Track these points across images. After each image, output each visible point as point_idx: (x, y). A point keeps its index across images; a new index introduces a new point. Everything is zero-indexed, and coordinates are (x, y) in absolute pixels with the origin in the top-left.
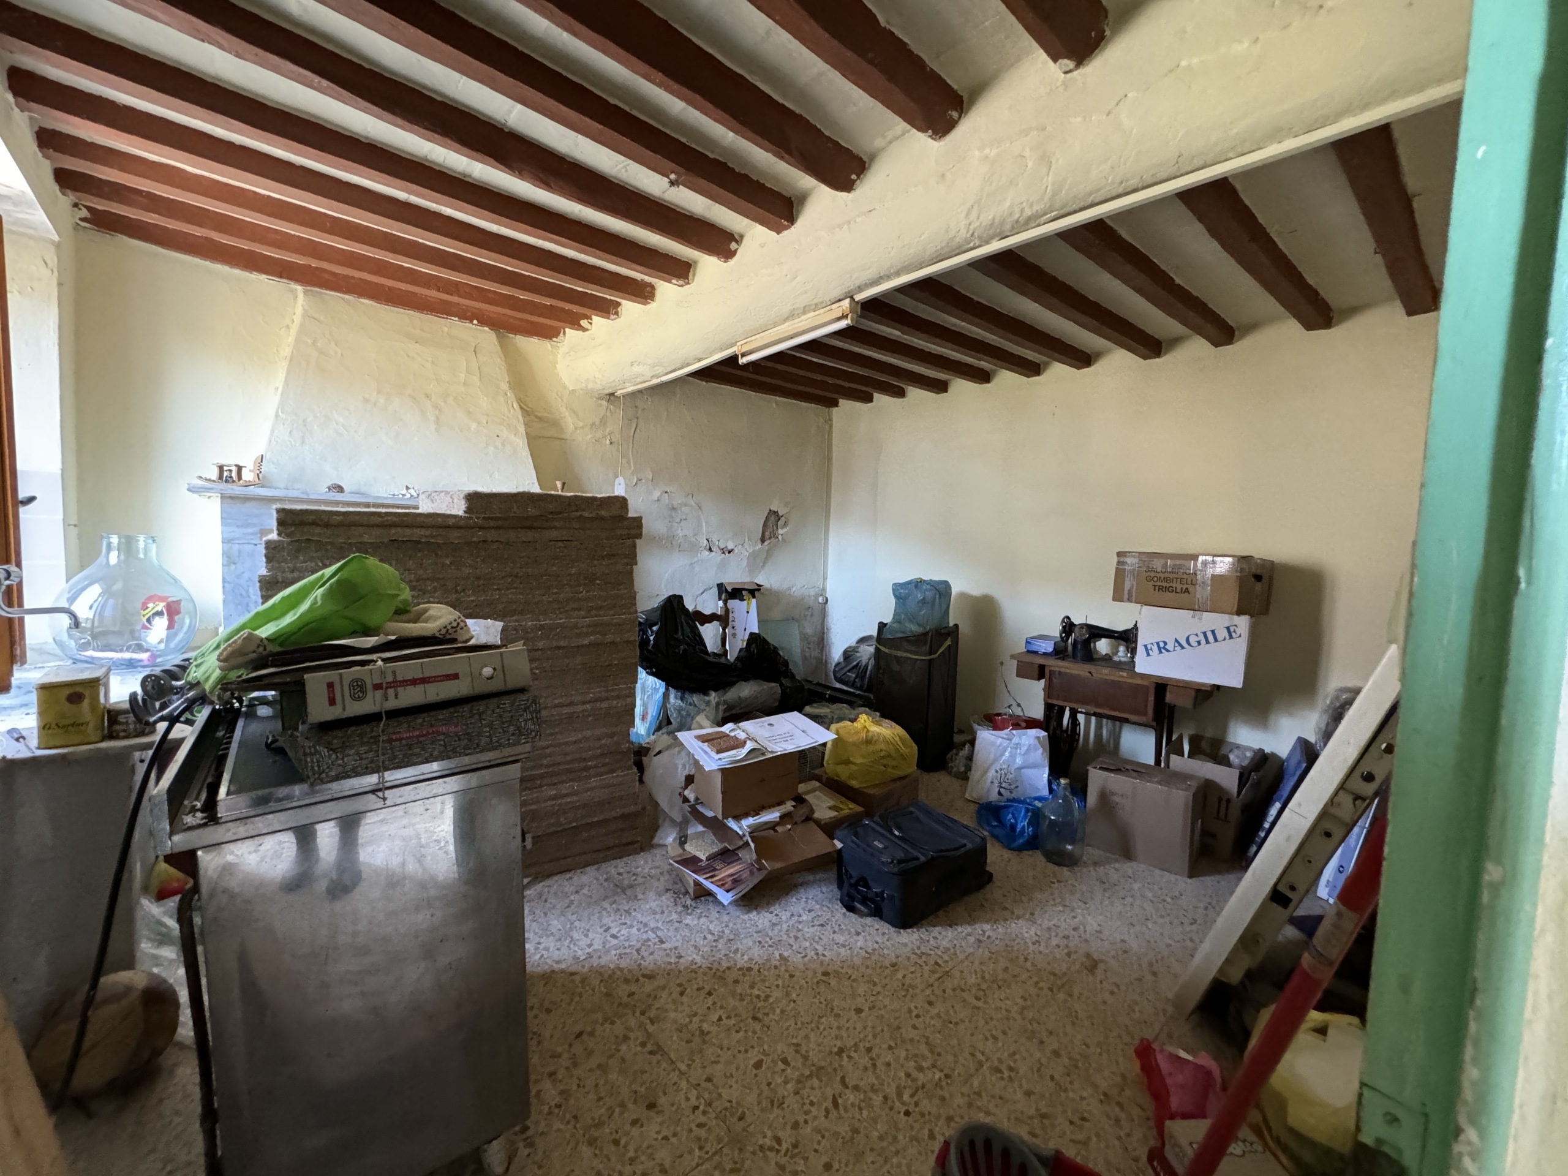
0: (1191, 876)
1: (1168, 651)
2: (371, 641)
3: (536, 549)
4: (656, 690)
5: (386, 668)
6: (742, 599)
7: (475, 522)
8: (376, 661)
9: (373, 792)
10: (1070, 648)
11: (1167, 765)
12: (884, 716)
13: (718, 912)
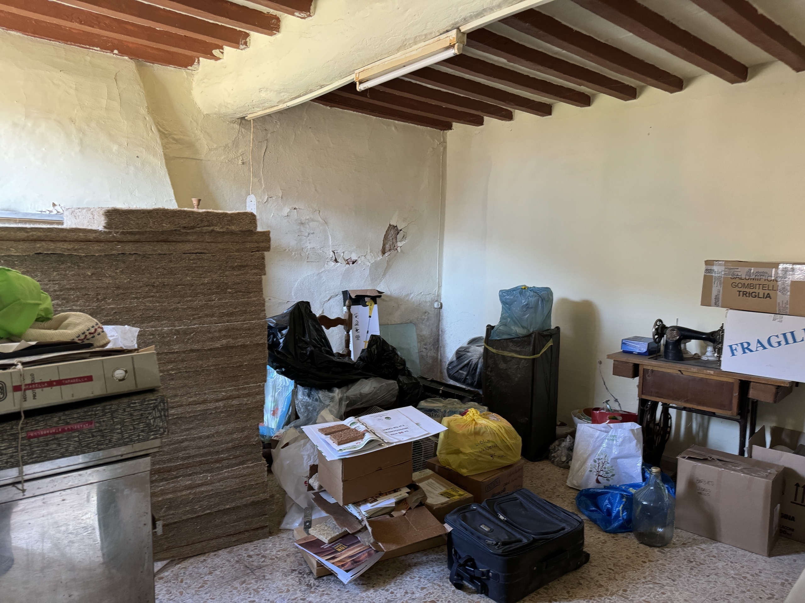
0: (770, 555)
1: (751, 351)
2: (13, 347)
3: (171, 261)
4: (285, 387)
5: (24, 370)
6: (365, 305)
7: (114, 236)
8: (16, 365)
9: (13, 484)
10: (662, 348)
11: (750, 456)
12: (492, 410)
13: (339, 590)
